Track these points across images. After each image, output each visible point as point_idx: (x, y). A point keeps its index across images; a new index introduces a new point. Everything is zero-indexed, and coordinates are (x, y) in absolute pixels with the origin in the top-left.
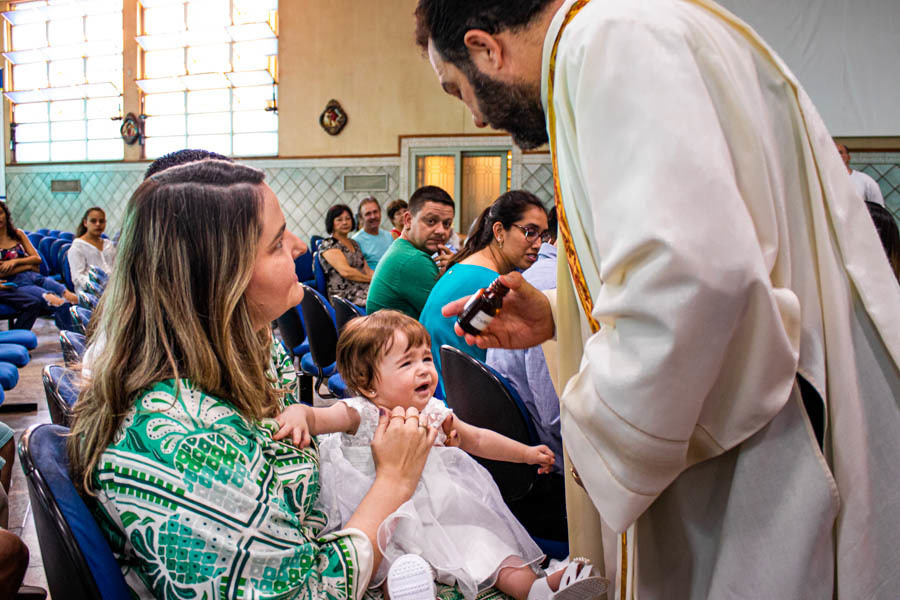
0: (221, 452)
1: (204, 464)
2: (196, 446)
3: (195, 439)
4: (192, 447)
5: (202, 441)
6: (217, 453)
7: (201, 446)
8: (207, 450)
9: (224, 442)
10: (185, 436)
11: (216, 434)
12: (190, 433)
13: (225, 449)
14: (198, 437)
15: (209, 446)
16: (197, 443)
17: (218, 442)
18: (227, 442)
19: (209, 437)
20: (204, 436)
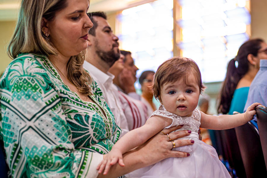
0: (31, 85)
1: (22, 89)
2: (22, 81)
3: (22, 78)
4: (20, 81)
5: (25, 79)
6: (29, 85)
7: (23, 81)
8: (25, 83)
9: (34, 82)
10: (19, 77)
11: (32, 78)
12: (21, 76)
13: (33, 85)
14: (24, 78)
15: (27, 81)
16: (23, 80)
17: (31, 81)
18: (36, 82)
19: (28, 78)
20: (26, 77)
